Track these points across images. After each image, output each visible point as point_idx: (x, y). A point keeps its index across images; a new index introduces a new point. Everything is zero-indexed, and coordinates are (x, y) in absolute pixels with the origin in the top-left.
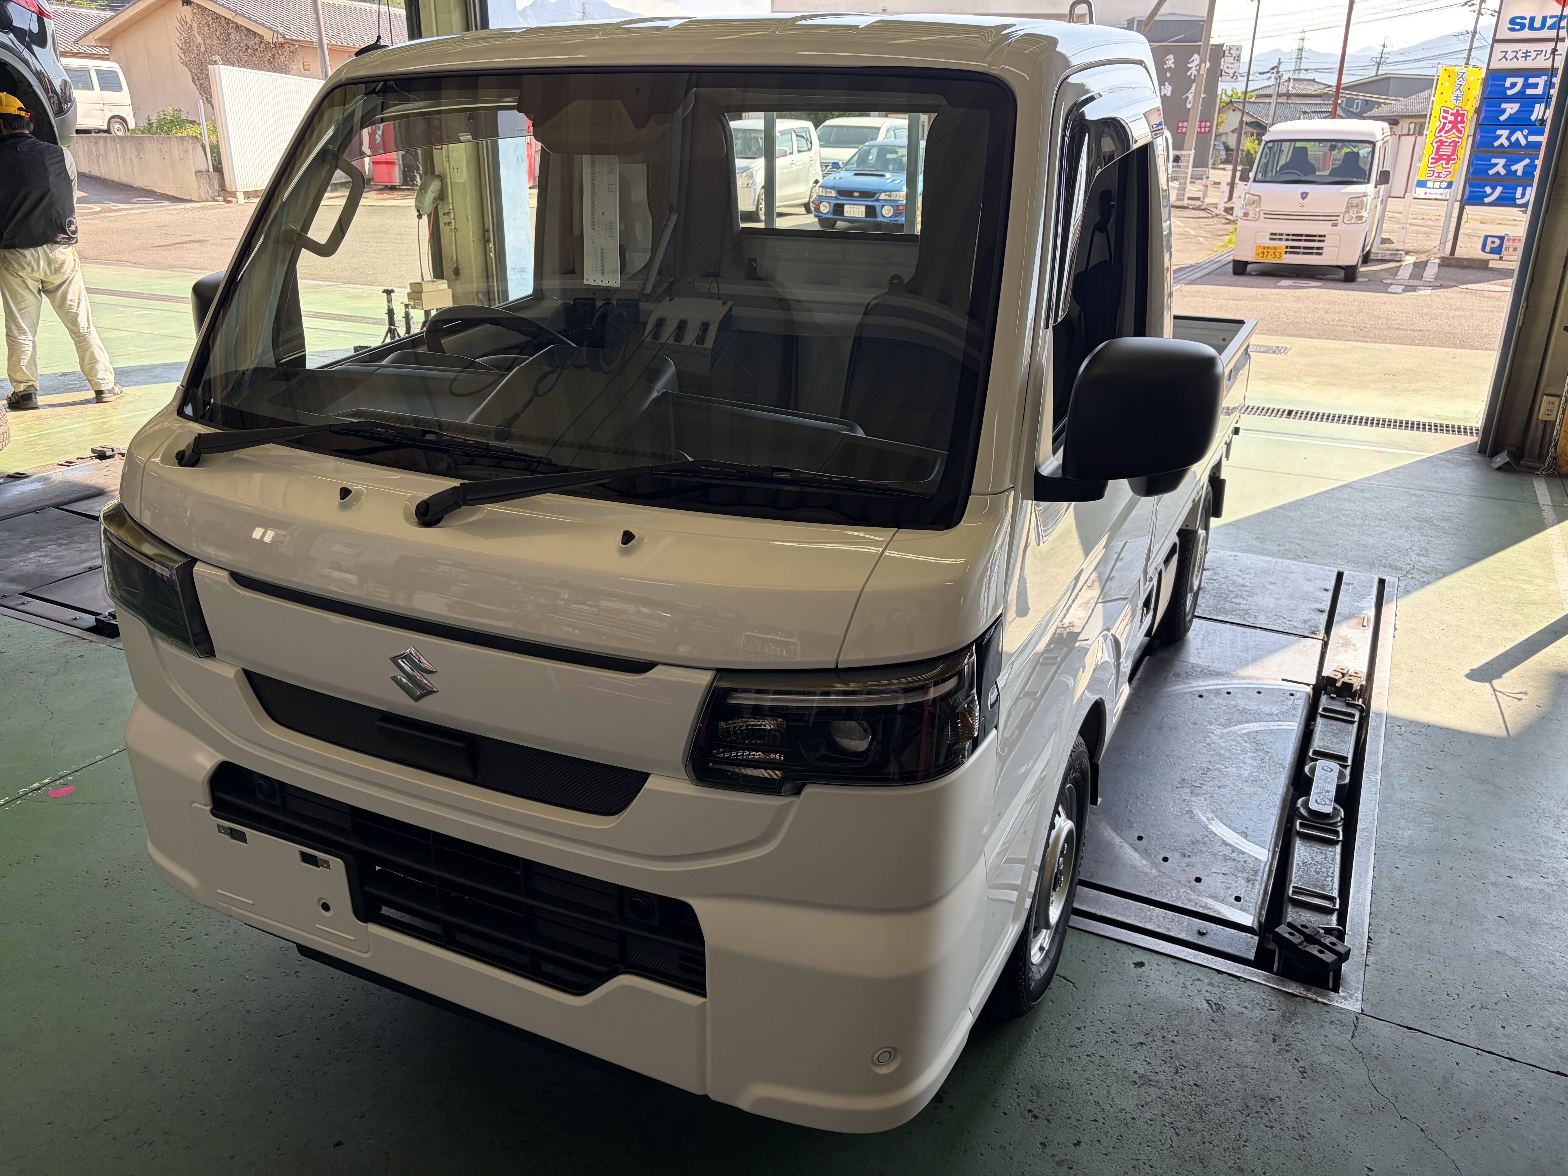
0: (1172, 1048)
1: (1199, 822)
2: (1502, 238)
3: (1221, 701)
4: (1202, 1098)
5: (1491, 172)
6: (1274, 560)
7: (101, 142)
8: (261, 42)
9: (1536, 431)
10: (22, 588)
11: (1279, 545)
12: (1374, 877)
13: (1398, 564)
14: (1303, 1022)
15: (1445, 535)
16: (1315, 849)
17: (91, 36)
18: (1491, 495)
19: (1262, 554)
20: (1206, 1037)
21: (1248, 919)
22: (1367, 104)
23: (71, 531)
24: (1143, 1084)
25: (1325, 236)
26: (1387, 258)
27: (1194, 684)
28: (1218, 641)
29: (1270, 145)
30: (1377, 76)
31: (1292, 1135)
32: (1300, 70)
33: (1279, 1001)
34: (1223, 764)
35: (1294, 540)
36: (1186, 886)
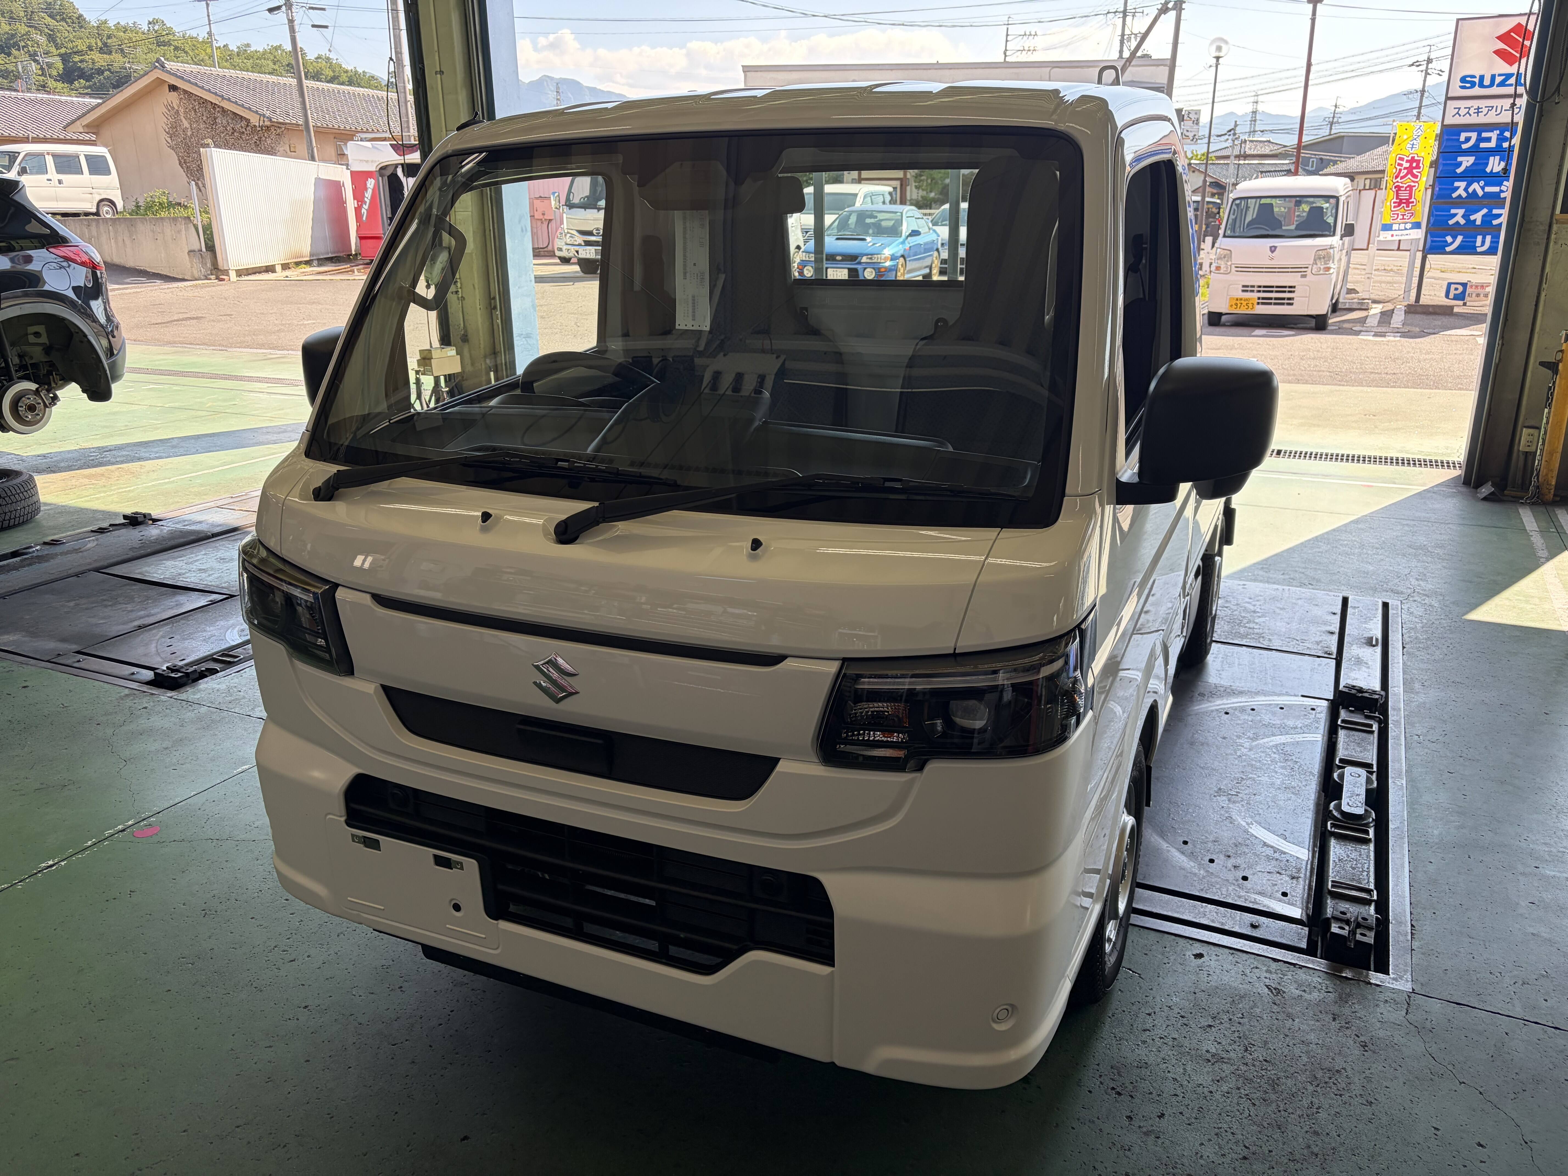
0: (1240, 1029)
1: (1239, 826)
2: (1464, 285)
3: (1246, 717)
4: (1273, 1072)
5: (1451, 222)
6: (1280, 587)
7: (94, 224)
8: (247, 126)
9: (1517, 461)
10: (76, 647)
11: (1283, 574)
12: (1410, 871)
13: (1399, 588)
14: (1359, 1003)
15: (1440, 561)
16: (1350, 847)
17: (78, 122)
18: (1480, 523)
19: (1268, 582)
20: (1269, 1018)
21: (1296, 912)
22: (1322, 163)
23: (114, 593)
24: (1216, 1062)
25: (1294, 287)
26: (1354, 307)
27: (1219, 702)
28: (1237, 663)
29: (1238, 202)
30: (1330, 135)
31: (1360, 1101)
32: (1255, 131)
33: (1335, 985)
34: (1255, 774)
35: (1297, 569)
36: (1234, 884)
